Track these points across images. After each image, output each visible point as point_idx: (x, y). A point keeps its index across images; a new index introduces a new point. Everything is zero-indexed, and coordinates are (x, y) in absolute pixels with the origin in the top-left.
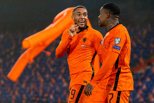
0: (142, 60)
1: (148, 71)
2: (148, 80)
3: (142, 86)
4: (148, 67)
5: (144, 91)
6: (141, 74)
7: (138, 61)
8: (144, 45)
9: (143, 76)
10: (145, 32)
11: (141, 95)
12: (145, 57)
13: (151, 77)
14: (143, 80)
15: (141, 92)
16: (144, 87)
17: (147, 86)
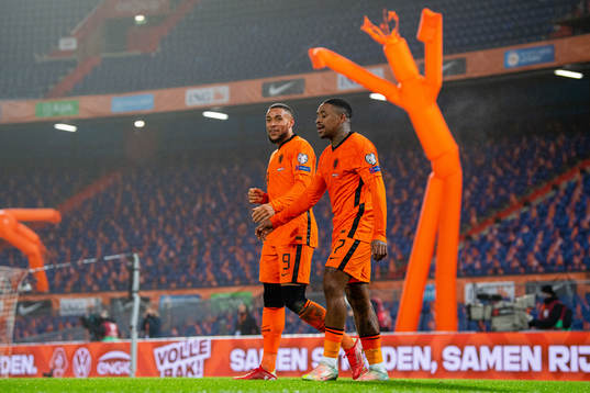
0: (513, 198)
1: (524, 216)
2: (526, 230)
3: (515, 242)
4: (525, 209)
5: (519, 249)
6: (513, 221)
7: (506, 200)
8: (517, 172)
9: (516, 224)
10: (517, 151)
11: (515, 256)
12: (518, 193)
13: (529, 226)
14: (517, 230)
15: (513, 251)
16: (519, 242)
17: (524, 241)
